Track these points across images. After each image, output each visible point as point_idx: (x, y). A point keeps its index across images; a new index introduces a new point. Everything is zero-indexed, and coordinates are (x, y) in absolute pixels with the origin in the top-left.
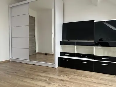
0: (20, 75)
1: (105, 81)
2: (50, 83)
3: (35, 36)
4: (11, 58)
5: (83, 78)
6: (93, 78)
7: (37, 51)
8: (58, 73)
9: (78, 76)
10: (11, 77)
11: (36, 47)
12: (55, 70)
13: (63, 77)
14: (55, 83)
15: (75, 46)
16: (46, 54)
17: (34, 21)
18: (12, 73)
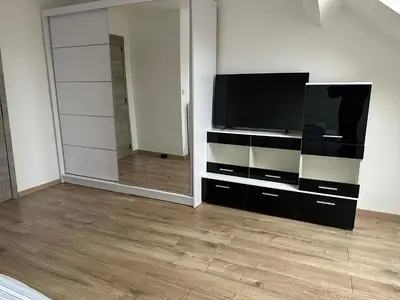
0: (102, 230)
1: (319, 246)
2: (183, 254)
3: (126, 101)
4: (63, 173)
5: (265, 239)
6: (290, 239)
7: (136, 147)
8: (200, 223)
9: (253, 232)
10: (81, 236)
11: (130, 135)
12: (192, 213)
13: (215, 237)
14: (195, 255)
15: (251, 148)
16: (164, 156)
17: (122, 49)
18: (81, 226)
